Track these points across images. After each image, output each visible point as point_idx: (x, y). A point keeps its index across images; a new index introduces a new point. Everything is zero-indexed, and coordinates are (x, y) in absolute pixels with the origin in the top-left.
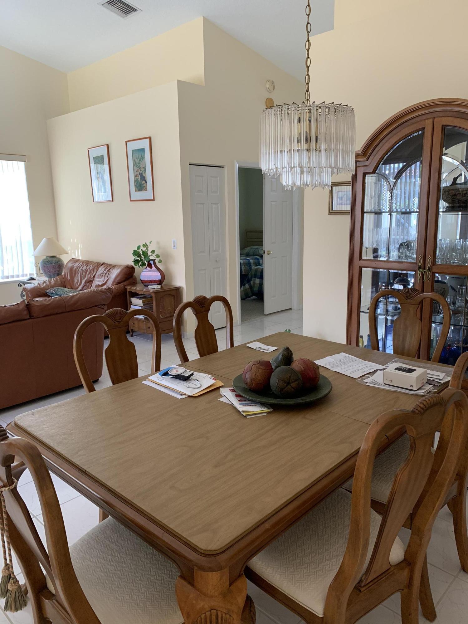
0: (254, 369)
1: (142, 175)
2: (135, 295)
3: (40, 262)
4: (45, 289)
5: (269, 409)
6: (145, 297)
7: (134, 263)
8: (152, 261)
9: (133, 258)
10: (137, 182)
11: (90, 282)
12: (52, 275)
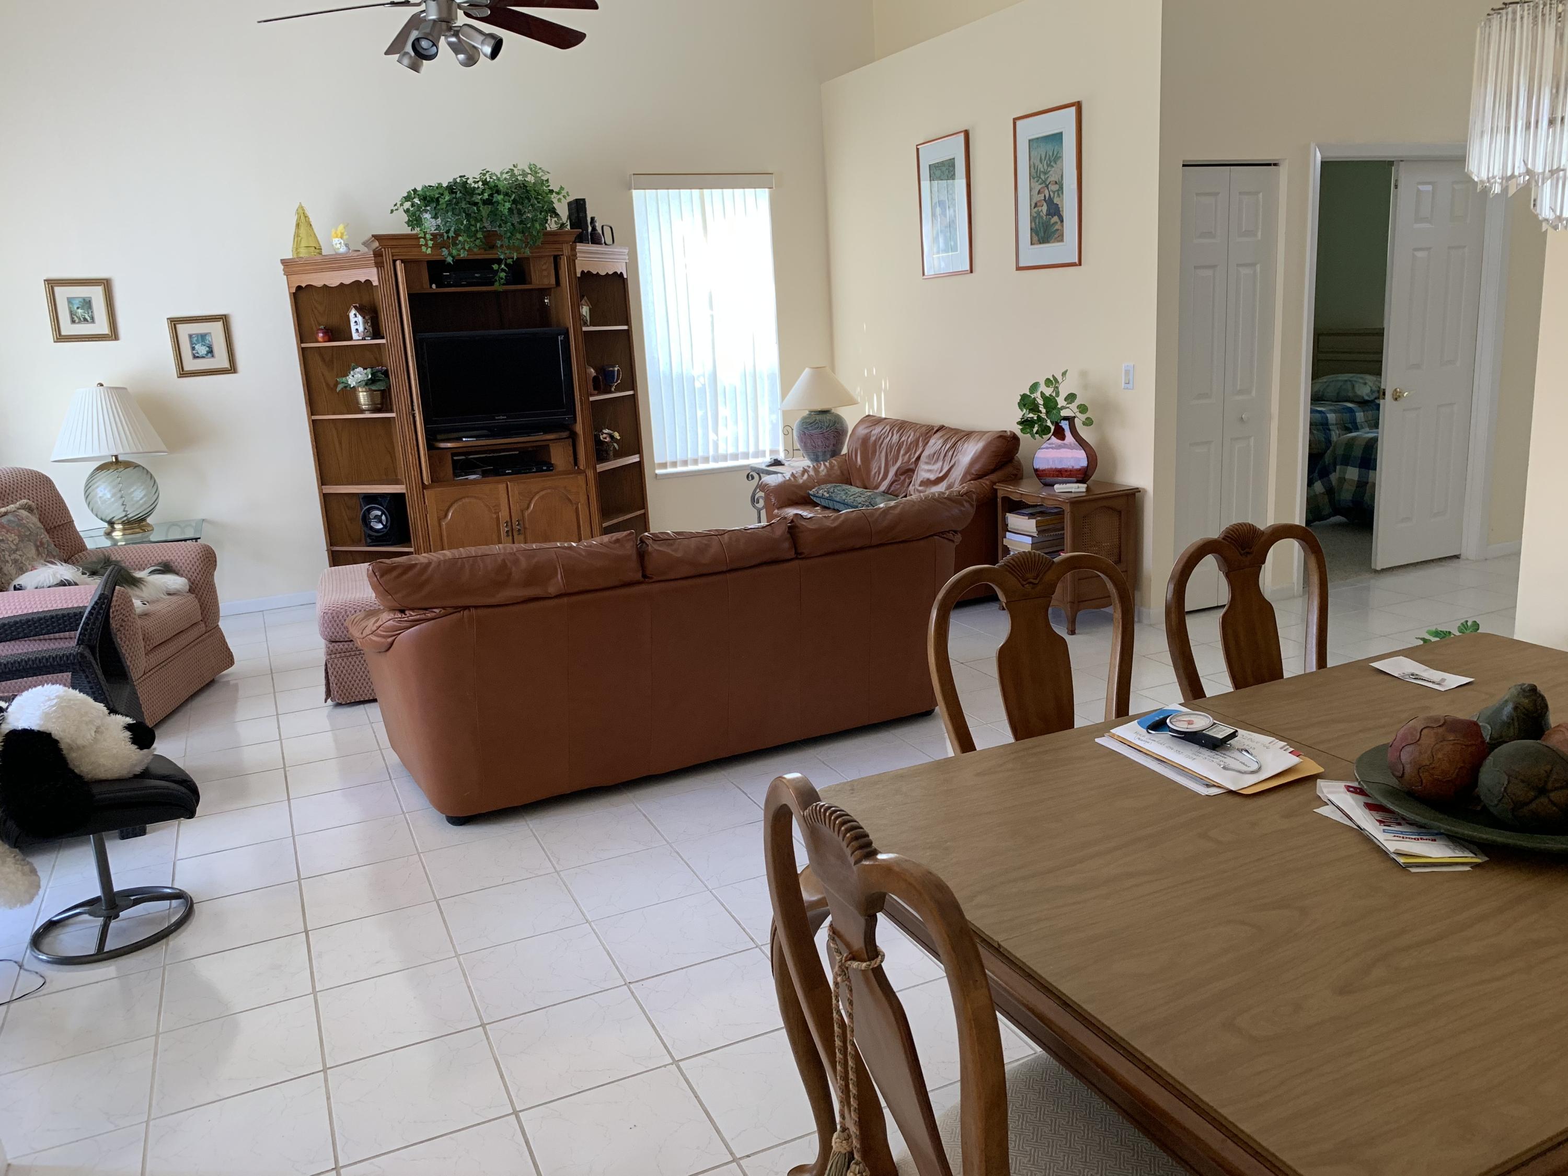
0: (1428, 739)
1: (1053, 201)
2: (1016, 507)
3: (795, 425)
4: (806, 486)
5: (1476, 854)
6: (1042, 513)
7: (1021, 427)
8: (1067, 422)
9: (1019, 414)
10: (1037, 221)
11: (908, 472)
12: (819, 454)
